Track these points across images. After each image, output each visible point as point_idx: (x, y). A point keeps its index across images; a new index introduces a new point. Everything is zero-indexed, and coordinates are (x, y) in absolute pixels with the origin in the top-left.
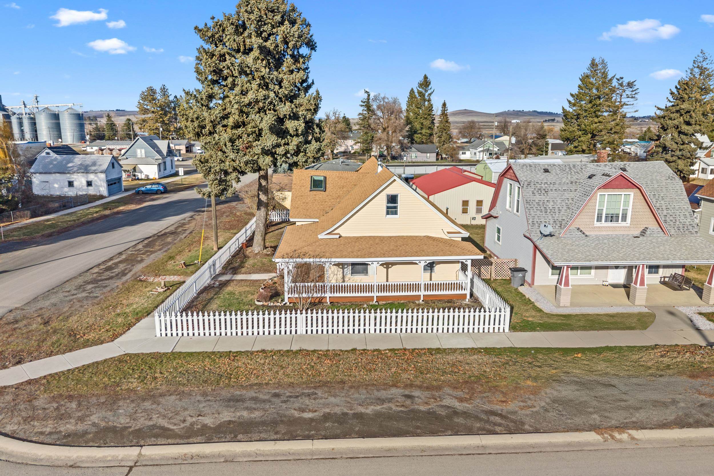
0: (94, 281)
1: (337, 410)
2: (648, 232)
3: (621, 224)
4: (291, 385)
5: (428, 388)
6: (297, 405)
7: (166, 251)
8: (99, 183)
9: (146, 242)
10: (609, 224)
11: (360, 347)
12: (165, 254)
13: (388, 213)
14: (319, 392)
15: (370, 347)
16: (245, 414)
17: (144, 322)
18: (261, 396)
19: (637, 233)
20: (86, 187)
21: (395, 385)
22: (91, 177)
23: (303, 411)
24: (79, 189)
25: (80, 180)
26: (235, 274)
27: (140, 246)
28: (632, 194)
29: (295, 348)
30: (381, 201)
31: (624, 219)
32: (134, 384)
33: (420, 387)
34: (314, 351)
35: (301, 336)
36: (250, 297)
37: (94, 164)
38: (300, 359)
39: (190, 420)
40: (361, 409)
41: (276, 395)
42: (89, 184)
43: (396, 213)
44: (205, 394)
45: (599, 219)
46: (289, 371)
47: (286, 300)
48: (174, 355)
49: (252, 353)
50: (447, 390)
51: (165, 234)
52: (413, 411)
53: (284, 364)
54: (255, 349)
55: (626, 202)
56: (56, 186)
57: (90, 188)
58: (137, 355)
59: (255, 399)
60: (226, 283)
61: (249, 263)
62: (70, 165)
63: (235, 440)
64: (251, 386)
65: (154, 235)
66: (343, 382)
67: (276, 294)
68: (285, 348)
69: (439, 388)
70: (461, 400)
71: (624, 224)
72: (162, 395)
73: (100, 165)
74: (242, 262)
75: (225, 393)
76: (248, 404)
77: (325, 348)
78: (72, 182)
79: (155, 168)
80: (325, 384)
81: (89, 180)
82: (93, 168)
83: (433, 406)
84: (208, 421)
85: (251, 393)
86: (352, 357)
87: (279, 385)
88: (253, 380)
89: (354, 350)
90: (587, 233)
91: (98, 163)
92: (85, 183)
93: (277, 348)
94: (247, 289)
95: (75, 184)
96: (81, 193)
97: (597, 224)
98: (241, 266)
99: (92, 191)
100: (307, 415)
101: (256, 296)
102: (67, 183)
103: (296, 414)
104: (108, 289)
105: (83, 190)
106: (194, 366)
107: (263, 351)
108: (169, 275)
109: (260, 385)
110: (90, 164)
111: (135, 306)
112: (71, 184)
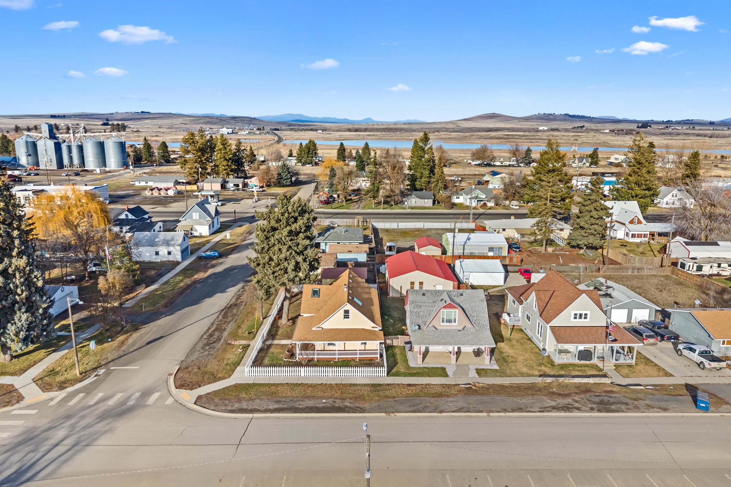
0: (207, 344)
1: (310, 405)
2: (466, 328)
3: (453, 324)
4: (297, 397)
5: (342, 399)
6: (298, 404)
7: (235, 322)
8: (176, 253)
9: (222, 314)
10: (448, 324)
11: (324, 383)
12: (235, 324)
13: (345, 318)
14: (306, 400)
15: (328, 383)
16: (282, 406)
17: (239, 368)
18: (287, 401)
19: (461, 328)
20: (167, 255)
21: (331, 398)
22: (171, 249)
23: (300, 405)
24: (163, 257)
25: (163, 251)
26: (273, 340)
27: (220, 318)
28: (457, 311)
29: (299, 382)
30: (341, 313)
31: (455, 321)
32: (244, 395)
33: (339, 399)
34: (307, 384)
35: (302, 377)
36: (282, 356)
37: (173, 239)
38: (301, 387)
39: (265, 407)
40: (318, 405)
41: (292, 400)
42: (169, 253)
43: (348, 318)
44: (268, 399)
45: (443, 321)
46: (296, 392)
47: (297, 359)
48: (255, 385)
49: (283, 384)
50: (348, 400)
51: (231, 306)
52: (334, 406)
53: (295, 389)
54: (284, 383)
55: (455, 315)
56: (147, 254)
57: (170, 256)
58: (241, 384)
59: (285, 401)
60: (269, 346)
61: (280, 331)
62: (157, 240)
63: (279, 413)
64: (283, 397)
65: (225, 307)
66: (314, 396)
67: (292, 355)
68: (296, 383)
69: (345, 399)
70: (350, 403)
71: (455, 324)
72: (255, 399)
73: (177, 240)
74: (277, 331)
75: (275, 399)
76: (283, 403)
77: (311, 383)
78: (158, 252)
79: (207, 227)
80: (308, 397)
81: (170, 250)
82: (173, 243)
83: (341, 405)
84: (271, 407)
85: (284, 400)
86: (320, 386)
87: (293, 397)
88: (284, 395)
89: (322, 384)
90: (438, 328)
91: (175, 239)
92: (166, 253)
93: (293, 382)
94: (280, 351)
95: (160, 253)
96: (164, 260)
97: (442, 324)
98: (276, 334)
99: (171, 258)
100: (301, 407)
101: (283, 355)
102: (155, 253)
103: (298, 406)
104: (216, 349)
105: (165, 257)
106: (263, 389)
107: (287, 384)
108: (242, 340)
109: (286, 397)
110: (170, 239)
111: (231, 360)
112: (157, 253)
